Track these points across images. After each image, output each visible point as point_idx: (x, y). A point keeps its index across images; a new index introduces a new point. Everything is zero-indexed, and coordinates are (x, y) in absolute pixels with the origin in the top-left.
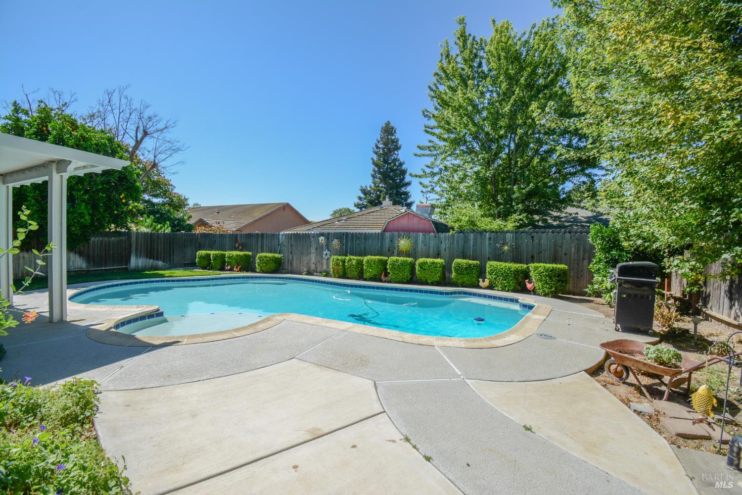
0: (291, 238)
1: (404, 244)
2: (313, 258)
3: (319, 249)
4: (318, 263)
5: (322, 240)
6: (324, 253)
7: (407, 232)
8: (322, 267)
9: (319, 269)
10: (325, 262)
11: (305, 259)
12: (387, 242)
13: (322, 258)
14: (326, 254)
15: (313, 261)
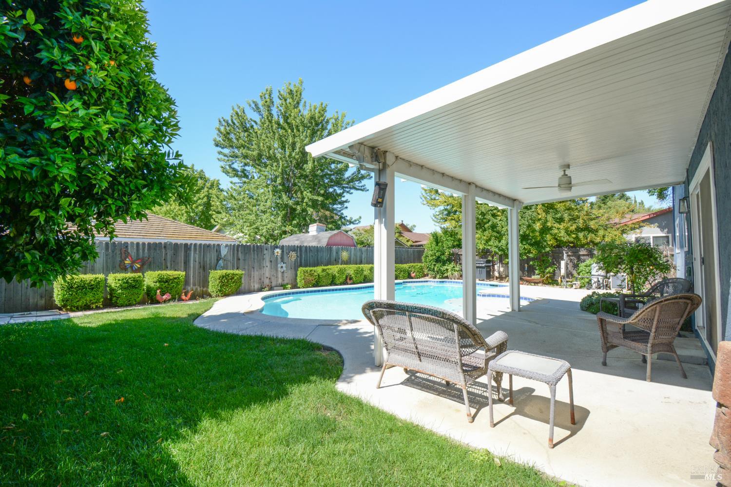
0: (238, 251)
1: (345, 255)
2: (267, 272)
3: (274, 262)
4: (273, 278)
5: (277, 253)
6: (279, 266)
7: (346, 246)
8: (277, 281)
9: (273, 284)
10: (280, 275)
11: (256, 274)
12: (334, 254)
13: (277, 270)
14: (282, 267)
15: (267, 274)
